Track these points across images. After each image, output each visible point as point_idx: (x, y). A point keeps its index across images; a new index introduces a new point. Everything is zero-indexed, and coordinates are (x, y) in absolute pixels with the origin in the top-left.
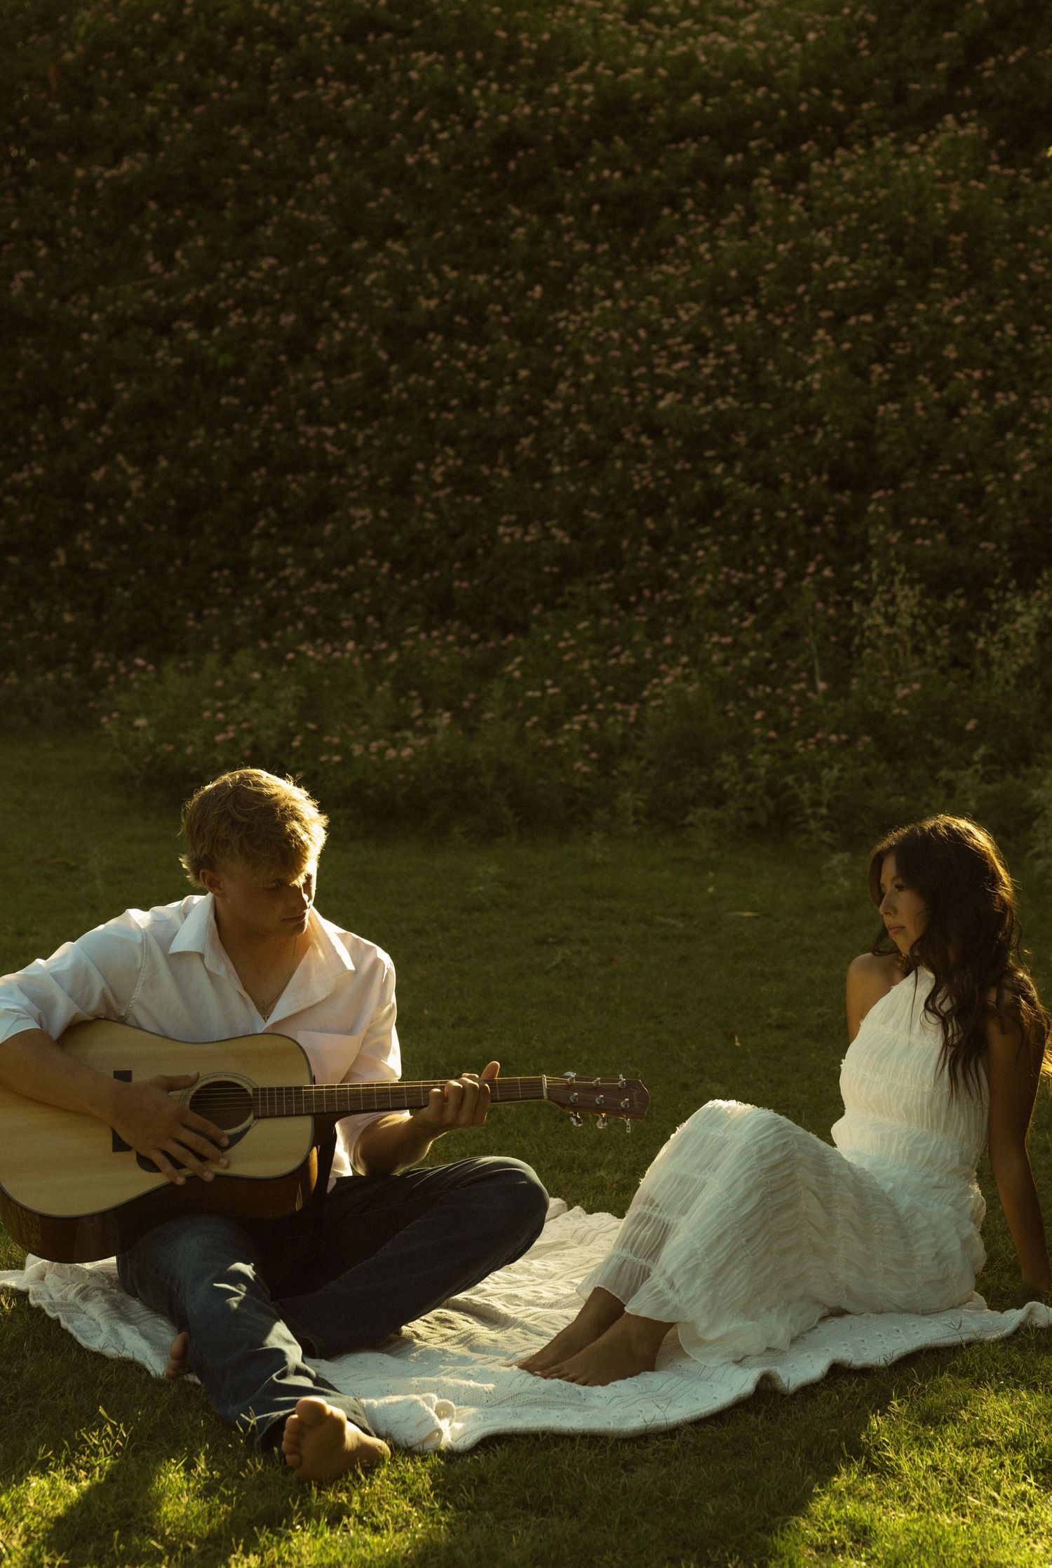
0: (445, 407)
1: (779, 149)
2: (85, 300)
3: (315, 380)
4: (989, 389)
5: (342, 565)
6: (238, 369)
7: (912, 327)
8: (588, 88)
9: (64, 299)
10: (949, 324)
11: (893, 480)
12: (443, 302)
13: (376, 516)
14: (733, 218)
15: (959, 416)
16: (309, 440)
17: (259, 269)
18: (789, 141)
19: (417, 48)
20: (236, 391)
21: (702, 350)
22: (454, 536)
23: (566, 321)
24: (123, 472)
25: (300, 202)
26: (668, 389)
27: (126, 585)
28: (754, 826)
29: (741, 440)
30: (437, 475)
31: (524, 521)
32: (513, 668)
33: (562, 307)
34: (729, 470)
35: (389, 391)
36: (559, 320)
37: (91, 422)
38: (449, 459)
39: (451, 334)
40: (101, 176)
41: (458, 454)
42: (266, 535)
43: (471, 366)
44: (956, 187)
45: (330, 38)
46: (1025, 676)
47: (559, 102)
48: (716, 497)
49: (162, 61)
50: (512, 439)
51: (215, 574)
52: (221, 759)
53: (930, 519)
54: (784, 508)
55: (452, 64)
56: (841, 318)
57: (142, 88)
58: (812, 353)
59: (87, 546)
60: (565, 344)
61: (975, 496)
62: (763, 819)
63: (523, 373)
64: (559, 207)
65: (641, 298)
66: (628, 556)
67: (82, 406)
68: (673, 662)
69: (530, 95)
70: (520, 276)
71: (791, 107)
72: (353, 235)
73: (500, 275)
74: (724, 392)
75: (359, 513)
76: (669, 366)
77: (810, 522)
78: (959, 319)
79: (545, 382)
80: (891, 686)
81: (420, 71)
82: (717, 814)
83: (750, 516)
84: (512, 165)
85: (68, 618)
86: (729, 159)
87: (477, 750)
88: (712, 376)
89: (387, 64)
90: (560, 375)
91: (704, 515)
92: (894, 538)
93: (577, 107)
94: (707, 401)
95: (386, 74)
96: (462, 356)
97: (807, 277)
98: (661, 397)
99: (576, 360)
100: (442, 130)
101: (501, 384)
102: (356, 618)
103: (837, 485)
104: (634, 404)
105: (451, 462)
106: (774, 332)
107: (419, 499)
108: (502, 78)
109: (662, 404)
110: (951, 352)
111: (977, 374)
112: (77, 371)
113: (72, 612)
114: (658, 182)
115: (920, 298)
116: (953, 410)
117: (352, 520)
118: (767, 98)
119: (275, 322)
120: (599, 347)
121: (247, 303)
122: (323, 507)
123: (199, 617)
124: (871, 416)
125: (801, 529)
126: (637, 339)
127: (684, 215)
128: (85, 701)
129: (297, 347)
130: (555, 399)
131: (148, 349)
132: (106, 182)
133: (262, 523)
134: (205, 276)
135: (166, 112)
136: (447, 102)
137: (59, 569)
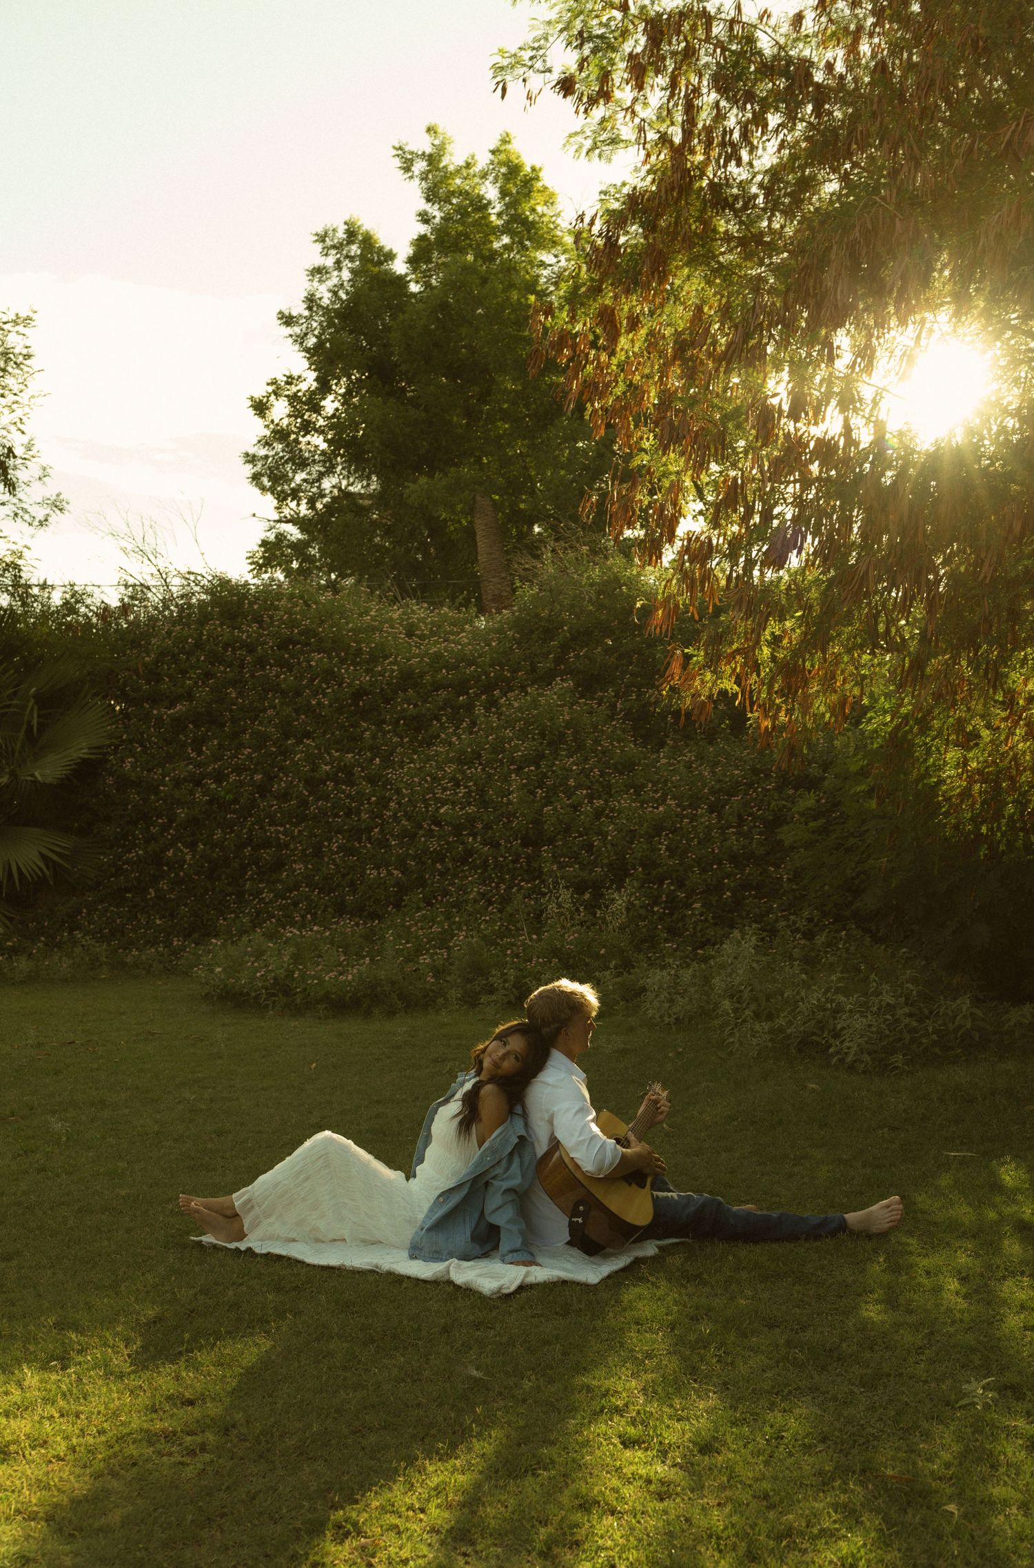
0: (336, 815)
1: (482, 693)
2: (160, 771)
3: (273, 805)
4: (591, 798)
5: (291, 892)
6: (235, 801)
7: (553, 772)
8: (396, 668)
9: (149, 771)
10: (571, 770)
11: (551, 841)
12: (333, 767)
13: (306, 868)
14: (465, 725)
15: (580, 811)
16: (271, 833)
17: (243, 754)
18: (488, 688)
19: (313, 651)
20: (234, 812)
21: (458, 785)
22: (344, 876)
23: (390, 774)
24: (181, 851)
25: (261, 723)
26: (443, 805)
27: (186, 905)
28: (509, 1003)
29: (480, 826)
30: (334, 847)
31: (377, 867)
32: (389, 935)
33: (388, 767)
34: (475, 839)
35: (309, 809)
36: (388, 774)
37: (165, 828)
38: (339, 840)
39: (337, 782)
40: (165, 713)
41: (343, 838)
42: (251, 879)
43: (347, 797)
44: (566, 709)
45: (272, 648)
46: (622, 928)
47: (381, 674)
48: (469, 853)
49: (193, 660)
50: (370, 829)
51: (229, 898)
52: (260, 985)
53: (570, 858)
54: (502, 856)
55: (330, 658)
56: (520, 768)
57: (184, 672)
58: (510, 785)
59: (165, 887)
60: (391, 784)
61: (589, 847)
62: (513, 1000)
63: (373, 799)
64: (384, 722)
65: (425, 763)
66: (429, 882)
67: (160, 821)
68: (460, 929)
69: (368, 671)
70: (368, 754)
71: (487, 674)
72: (287, 737)
73: (358, 754)
74: (469, 804)
75: (298, 867)
76: (442, 793)
77: (514, 862)
78: (574, 768)
79: (384, 802)
80: (563, 936)
81: (316, 661)
82: (494, 997)
83: (486, 861)
84: (361, 703)
85: (158, 922)
86: (461, 698)
87: (382, 974)
88: (463, 797)
89: (299, 659)
90: (390, 799)
91: (464, 861)
92: (555, 867)
93: (391, 677)
94: (462, 809)
95: (299, 663)
96: (344, 792)
97: (503, 751)
98: (440, 808)
99: (398, 792)
100: (328, 688)
101: (363, 804)
102: (301, 916)
103: (524, 845)
104: (427, 811)
106: (490, 776)
107: (326, 859)
108: (354, 664)
109: (442, 811)
110: (572, 782)
111: (585, 792)
112: (157, 804)
113: (160, 919)
114: (429, 709)
115: (556, 759)
116: (575, 808)
117: (295, 870)
118: (476, 671)
119: (252, 779)
120: (408, 785)
121: (239, 770)
122: (279, 865)
123: (225, 919)
124: (539, 812)
125: (511, 866)
126: (426, 781)
127: (442, 724)
128: (171, 961)
129: (263, 790)
130: (390, 810)
131: (192, 793)
132: (168, 716)
133: (250, 873)
134: (217, 758)
135: (196, 683)
136: (329, 675)
137: (151, 898)
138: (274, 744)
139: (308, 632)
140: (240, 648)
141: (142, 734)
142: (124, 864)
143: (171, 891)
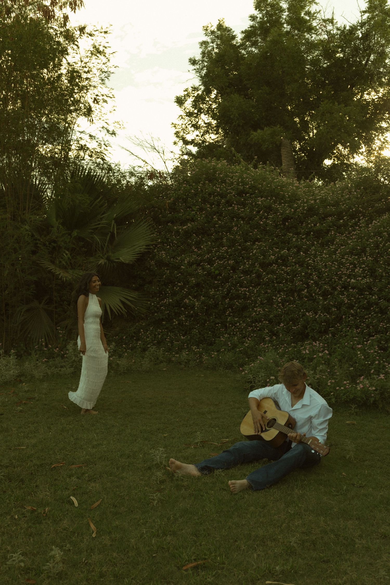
0: (280, 283)
2: (179, 258)
3: (241, 277)
6: (220, 274)
8: (305, 205)
9: (174, 258)
12: (275, 257)
13: (264, 311)
14: (345, 235)
16: (242, 291)
17: (223, 250)
19: (258, 197)
20: (218, 281)
24: (192, 300)
25: (231, 234)
30: (279, 300)
31: (308, 311)
33: (308, 257)
35: (263, 279)
36: (308, 260)
37: (182, 288)
39: (279, 265)
40: (181, 228)
41: (284, 294)
42: (230, 315)
43: (286, 273)
45: (234, 196)
47: (298, 208)
48: (371, 304)
50: (301, 290)
51: (217, 325)
55: (268, 200)
63: (303, 274)
67: (179, 284)
69: (290, 207)
72: (246, 241)
75: (259, 310)
76: (346, 271)
81: (261, 202)
84: (287, 224)
86: (341, 221)
88: (361, 273)
89: (250, 201)
90: (312, 274)
93: (303, 209)
94: (361, 280)
95: (250, 203)
96: (283, 270)
99: (318, 270)
105: (282, 296)
107: (275, 306)
112: (178, 275)
118: (346, 207)
119: (228, 263)
120: (324, 267)
122: (246, 308)
129: (234, 269)
130: (312, 280)
131: (196, 270)
132: (182, 230)
133: (228, 312)
134: (209, 252)
135: (196, 213)
136: (269, 209)
137: (176, 325)
138: (240, 245)
139: (252, 187)
140: (217, 196)
141: (167, 239)
142: (161, 306)
143: (186, 321)
